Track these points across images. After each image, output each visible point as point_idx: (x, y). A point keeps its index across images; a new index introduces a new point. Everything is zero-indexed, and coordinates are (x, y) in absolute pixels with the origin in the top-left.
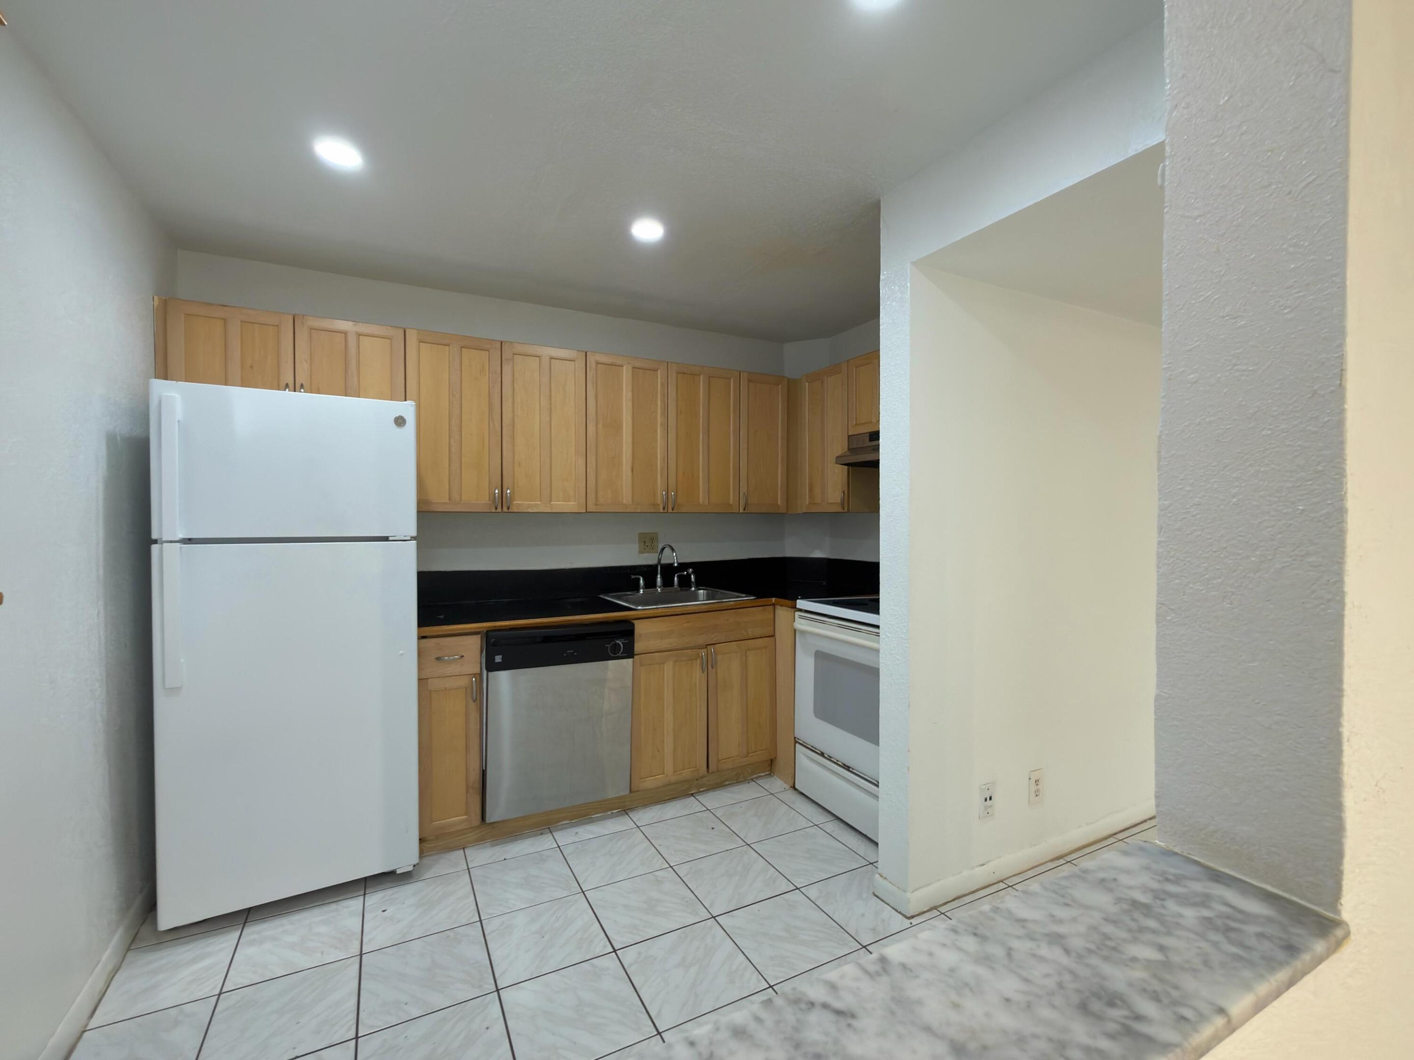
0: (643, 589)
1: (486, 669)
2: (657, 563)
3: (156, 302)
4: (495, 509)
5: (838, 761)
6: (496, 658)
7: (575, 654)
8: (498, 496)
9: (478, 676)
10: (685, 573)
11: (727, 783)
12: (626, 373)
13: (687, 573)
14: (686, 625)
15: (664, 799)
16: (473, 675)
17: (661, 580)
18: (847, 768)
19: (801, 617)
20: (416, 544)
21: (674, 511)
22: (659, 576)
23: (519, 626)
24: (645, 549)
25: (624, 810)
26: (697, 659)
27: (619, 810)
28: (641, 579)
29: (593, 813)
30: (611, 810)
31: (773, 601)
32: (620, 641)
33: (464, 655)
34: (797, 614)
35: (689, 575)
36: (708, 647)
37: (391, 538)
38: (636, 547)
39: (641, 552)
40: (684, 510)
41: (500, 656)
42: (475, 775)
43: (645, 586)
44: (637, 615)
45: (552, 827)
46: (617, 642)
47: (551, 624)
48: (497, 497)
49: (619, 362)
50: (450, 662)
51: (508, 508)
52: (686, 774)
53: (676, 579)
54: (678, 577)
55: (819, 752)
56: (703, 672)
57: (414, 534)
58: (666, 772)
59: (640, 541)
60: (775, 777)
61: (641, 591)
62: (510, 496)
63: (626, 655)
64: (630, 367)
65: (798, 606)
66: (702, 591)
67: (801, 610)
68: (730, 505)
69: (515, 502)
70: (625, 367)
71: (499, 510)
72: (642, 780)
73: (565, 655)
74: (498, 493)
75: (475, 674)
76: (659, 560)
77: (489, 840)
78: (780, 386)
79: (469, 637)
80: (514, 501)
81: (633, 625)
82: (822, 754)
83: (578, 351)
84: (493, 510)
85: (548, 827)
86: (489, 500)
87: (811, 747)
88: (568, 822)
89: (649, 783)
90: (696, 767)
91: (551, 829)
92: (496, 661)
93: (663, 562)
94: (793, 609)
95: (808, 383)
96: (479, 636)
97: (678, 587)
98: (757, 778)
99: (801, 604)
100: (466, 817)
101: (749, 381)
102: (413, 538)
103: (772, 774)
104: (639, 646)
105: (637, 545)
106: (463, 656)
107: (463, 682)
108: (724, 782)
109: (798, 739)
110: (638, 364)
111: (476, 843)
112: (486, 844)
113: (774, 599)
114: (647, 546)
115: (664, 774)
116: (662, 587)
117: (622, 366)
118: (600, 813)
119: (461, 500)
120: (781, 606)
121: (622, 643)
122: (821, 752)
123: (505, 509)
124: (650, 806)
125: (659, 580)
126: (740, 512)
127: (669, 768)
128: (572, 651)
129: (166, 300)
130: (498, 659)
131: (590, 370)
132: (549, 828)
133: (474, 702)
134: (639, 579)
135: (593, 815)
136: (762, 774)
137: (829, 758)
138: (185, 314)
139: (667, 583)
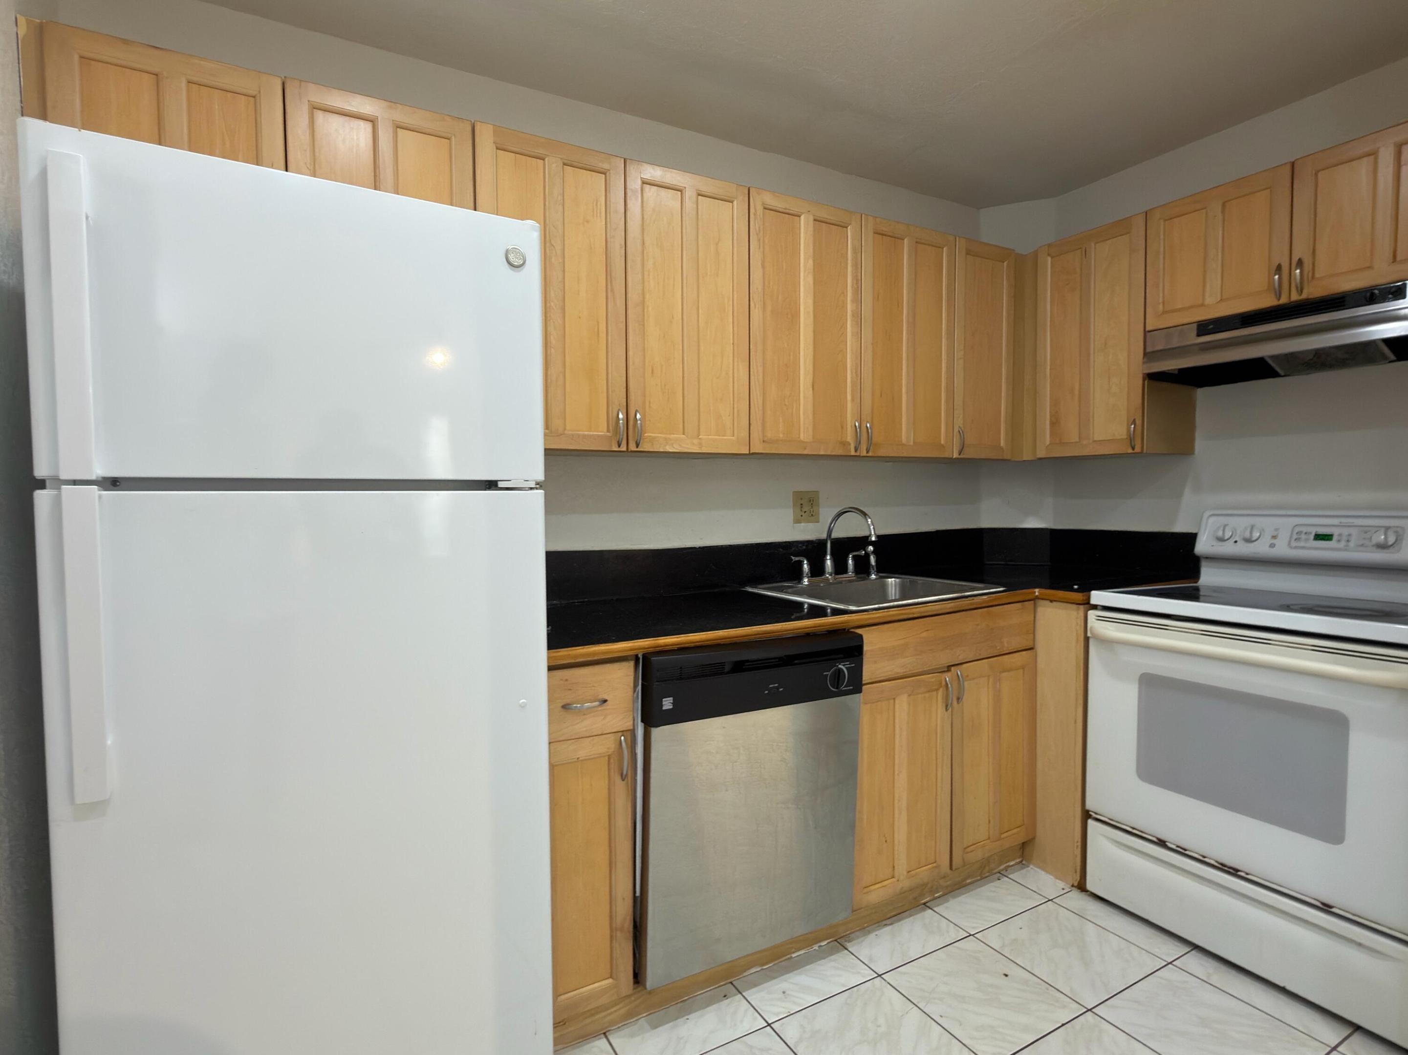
0: (808, 577)
1: (642, 721)
2: (825, 538)
3: (22, 32)
4: (617, 446)
5: (1204, 857)
6: (664, 703)
7: (781, 689)
8: (623, 423)
9: (629, 734)
10: (863, 552)
11: (968, 881)
12: (805, 226)
13: (866, 553)
14: (924, 634)
15: (889, 916)
16: (620, 734)
17: (831, 562)
18: (1234, 872)
19: (1100, 619)
20: (543, 495)
21: (870, 454)
22: (828, 557)
23: (692, 645)
24: (802, 516)
25: (836, 940)
26: (937, 690)
27: (831, 940)
28: (805, 562)
29: (793, 950)
30: (816, 943)
31: (1037, 594)
32: (844, 665)
33: (606, 697)
34: (1092, 614)
35: (867, 555)
36: (953, 668)
37: (501, 485)
38: (788, 513)
39: (797, 521)
40: (882, 452)
41: (671, 699)
42: (624, 910)
43: (811, 573)
44: (861, 620)
45: (734, 980)
46: (840, 666)
47: (745, 639)
48: (621, 425)
49: (794, 209)
50: (583, 713)
51: (637, 446)
52: (924, 874)
53: (850, 562)
54: (854, 558)
55: (1154, 839)
56: (947, 710)
57: (541, 477)
58: (896, 874)
59: (794, 505)
60: (1031, 866)
61: (806, 581)
62: (641, 424)
63: (851, 688)
64: (811, 218)
65: (1093, 601)
66: (893, 579)
67: (1095, 607)
68: (943, 446)
69: (646, 435)
70: (802, 217)
71: (624, 448)
72: (866, 890)
73: (767, 692)
74: (623, 420)
75: (623, 731)
76: (830, 532)
77: (644, 1015)
78: (1005, 264)
79: (616, 666)
80: (645, 433)
81: (860, 637)
82: (1162, 843)
83: (737, 185)
84: (615, 448)
85: (729, 981)
86: (608, 431)
87: (1130, 829)
88: (758, 969)
89: (876, 895)
90: (935, 862)
91: (734, 983)
92: (664, 708)
93: (834, 535)
94: (1082, 607)
95: (1052, 258)
96: (632, 664)
97: (853, 575)
98: (1006, 869)
99: (1098, 597)
100: (610, 980)
101: (968, 253)
102: (539, 485)
103: (1024, 862)
104: (869, 671)
105: (792, 510)
106: (605, 701)
107: (607, 745)
108: (965, 880)
109: (1096, 813)
110: (823, 214)
111: (621, 1022)
112: (640, 1021)
113: (1037, 590)
114: (805, 512)
115: (893, 877)
116: (833, 575)
117: (799, 216)
118: (803, 948)
119: (565, 429)
120: (1051, 601)
121: (846, 668)
122: (1158, 839)
123: (632, 447)
124: (874, 930)
125: (828, 562)
126: (954, 457)
127: (902, 867)
128: (776, 685)
129: (41, 23)
130: (667, 704)
131: (755, 219)
132: (731, 983)
133: (623, 780)
134: (800, 563)
135: (794, 953)
136: (1012, 863)
137: (1182, 852)
138: (81, 57)
139: (840, 569)
